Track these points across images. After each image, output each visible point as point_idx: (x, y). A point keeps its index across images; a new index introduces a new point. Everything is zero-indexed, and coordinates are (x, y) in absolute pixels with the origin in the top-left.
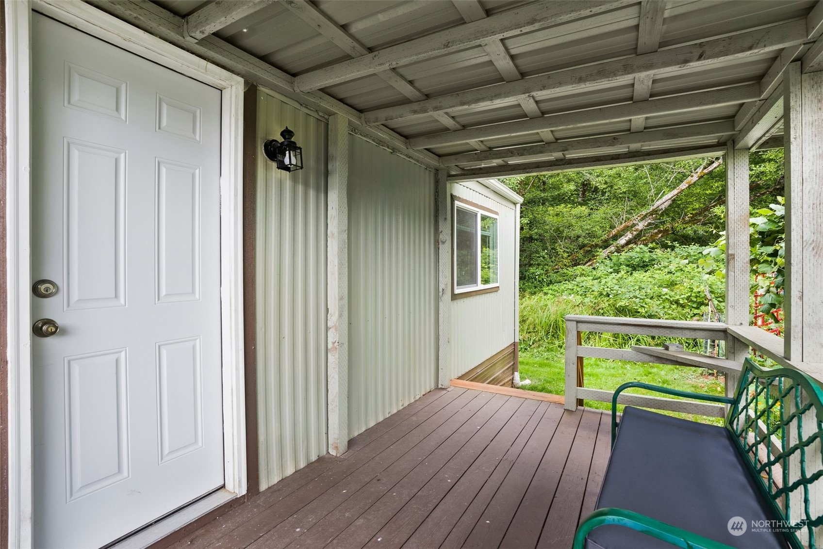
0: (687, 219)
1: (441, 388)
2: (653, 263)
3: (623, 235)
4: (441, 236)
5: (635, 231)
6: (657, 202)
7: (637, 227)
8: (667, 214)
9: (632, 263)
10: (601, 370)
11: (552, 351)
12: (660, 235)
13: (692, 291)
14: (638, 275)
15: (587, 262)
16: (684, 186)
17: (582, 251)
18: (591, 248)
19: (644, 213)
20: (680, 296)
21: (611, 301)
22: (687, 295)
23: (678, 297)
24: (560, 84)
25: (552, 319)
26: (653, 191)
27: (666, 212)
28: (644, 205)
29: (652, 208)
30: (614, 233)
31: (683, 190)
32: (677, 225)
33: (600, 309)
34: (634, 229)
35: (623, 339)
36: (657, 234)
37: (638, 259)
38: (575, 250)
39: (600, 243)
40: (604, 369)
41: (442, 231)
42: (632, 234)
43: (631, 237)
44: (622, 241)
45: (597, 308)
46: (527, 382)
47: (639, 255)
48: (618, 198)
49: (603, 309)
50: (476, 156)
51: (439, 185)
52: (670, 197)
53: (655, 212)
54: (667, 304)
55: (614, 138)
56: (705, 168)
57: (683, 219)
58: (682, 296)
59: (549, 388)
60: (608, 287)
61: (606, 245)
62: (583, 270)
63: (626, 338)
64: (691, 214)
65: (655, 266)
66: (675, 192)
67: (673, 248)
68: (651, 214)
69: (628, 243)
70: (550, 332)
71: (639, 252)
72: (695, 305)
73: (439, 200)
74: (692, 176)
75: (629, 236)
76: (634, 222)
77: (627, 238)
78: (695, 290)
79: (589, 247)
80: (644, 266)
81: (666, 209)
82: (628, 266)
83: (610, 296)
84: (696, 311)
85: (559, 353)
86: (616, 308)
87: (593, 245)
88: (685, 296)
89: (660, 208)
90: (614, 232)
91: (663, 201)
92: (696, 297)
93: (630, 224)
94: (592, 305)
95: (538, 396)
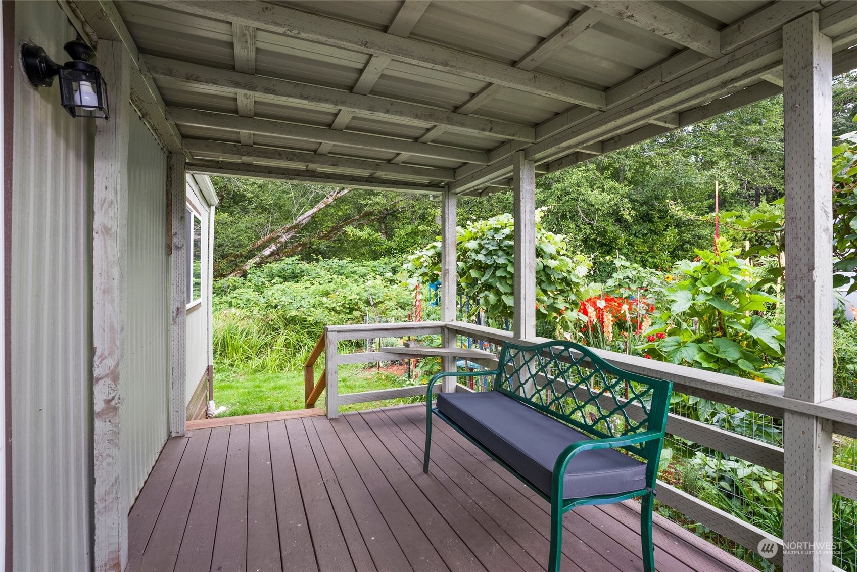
0: (322, 235)
1: (176, 437)
2: (303, 274)
3: (268, 246)
4: (175, 240)
5: (279, 243)
6: (300, 218)
7: (281, 239)
8: (306, 229)
9: (284, 275)
10: (282, 381)
11: (224, 371)
12: (299, 248)
13: (345, 299)
14: (290, 285)
15: (231, 273)
16: (321, 205)
17: (225, 261)
18: (236, 258)
19: (288, 226)
20: (337, 303)
21: (280, 312)
22: (342, 303)
23: (334, 305)
24: (401, 113)
25: (219, 336)
26: (296, 207)
27: (306, 227)
28: (288, 218)
29: (295, 222)
30: (259, 244)
31: (320, 209)
32: (314, 239)
33: (269, 321)
34: (278, 241)
35: (294, 347)
36: (297, 246)
37: (290, 271)
38: (217, 260)
39: (245, 253)
40: (285, 380)
41: (176, 234)
42: (276, 245)
43: (275, 248)
44: (267, 252)
45: (267, 320)
46: (222, 409)
47: (290, 267)
48: (263, 209)
49: (272, 321)
50: (235, 149)
51: (173, 173)
52: (311, 213)
53: (297, 225)
54: (327, 312)
55: (377, 164)
56: (338, 193)
57: (319, 235)
58: (338, 304)
59: (251, 409)
60: (275, 299)
61: (251, 255)
62: (235, 281)
63: (297, 346)
64: (327, 231)
65: (305, 277)
66: (315, 210)
67: (318, 261)
68: (293, 228)
69: (272, 254)
70: (217, 351)
71: (289, 263)
72: (348, 311)
73: (173, 192)
74: (327, 198)
75: (273, 247)
76: (279, 234)
77: (271, 250)
78: (349, 298)
79: (233, 257)
80: (295, 277)
81: (306, 225)
82: (279, 277)
83: (279, 307)
84: (349, 316)
85: (232, 372)
86: (286, 319)
87: (237, 255)
88: (341, 304)
89: (301, 223)
90: (259, 242)
91: (304, 217)
92: (349, 304)
93: (274, 235)
94: (261, 317)
95: (292, 415)
